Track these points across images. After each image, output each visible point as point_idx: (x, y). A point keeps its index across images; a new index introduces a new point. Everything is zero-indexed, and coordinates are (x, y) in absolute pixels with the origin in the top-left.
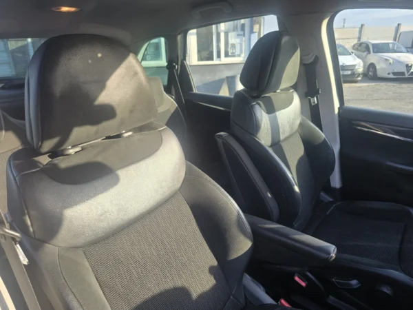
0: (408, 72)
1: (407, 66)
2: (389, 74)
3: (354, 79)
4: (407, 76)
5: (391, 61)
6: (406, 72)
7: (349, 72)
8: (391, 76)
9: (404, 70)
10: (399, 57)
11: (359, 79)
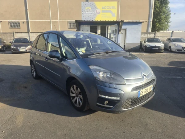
0: (183, 50)
1: (183, 47)
2: (176, 50)
3: (160, 51)
4: (183, 51)
5: (177, 45)
6: (182, 50)
7: (158, 49)
8: (177, 51)
9: (181, 49)
10: (180, 44)
11: (162, 51)
